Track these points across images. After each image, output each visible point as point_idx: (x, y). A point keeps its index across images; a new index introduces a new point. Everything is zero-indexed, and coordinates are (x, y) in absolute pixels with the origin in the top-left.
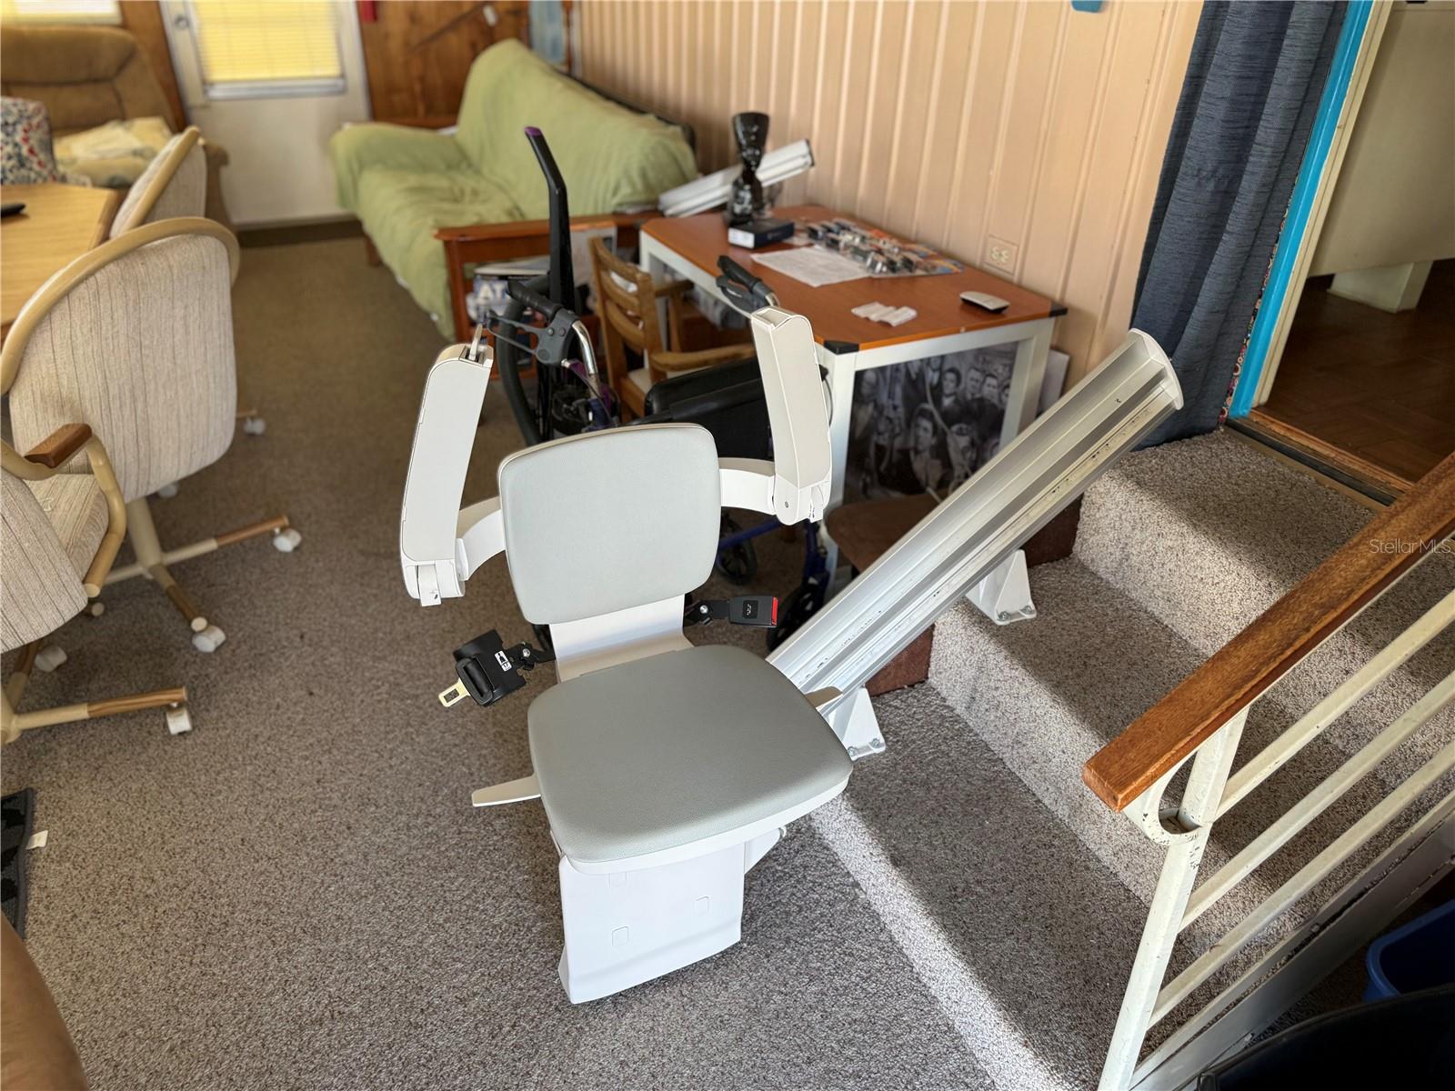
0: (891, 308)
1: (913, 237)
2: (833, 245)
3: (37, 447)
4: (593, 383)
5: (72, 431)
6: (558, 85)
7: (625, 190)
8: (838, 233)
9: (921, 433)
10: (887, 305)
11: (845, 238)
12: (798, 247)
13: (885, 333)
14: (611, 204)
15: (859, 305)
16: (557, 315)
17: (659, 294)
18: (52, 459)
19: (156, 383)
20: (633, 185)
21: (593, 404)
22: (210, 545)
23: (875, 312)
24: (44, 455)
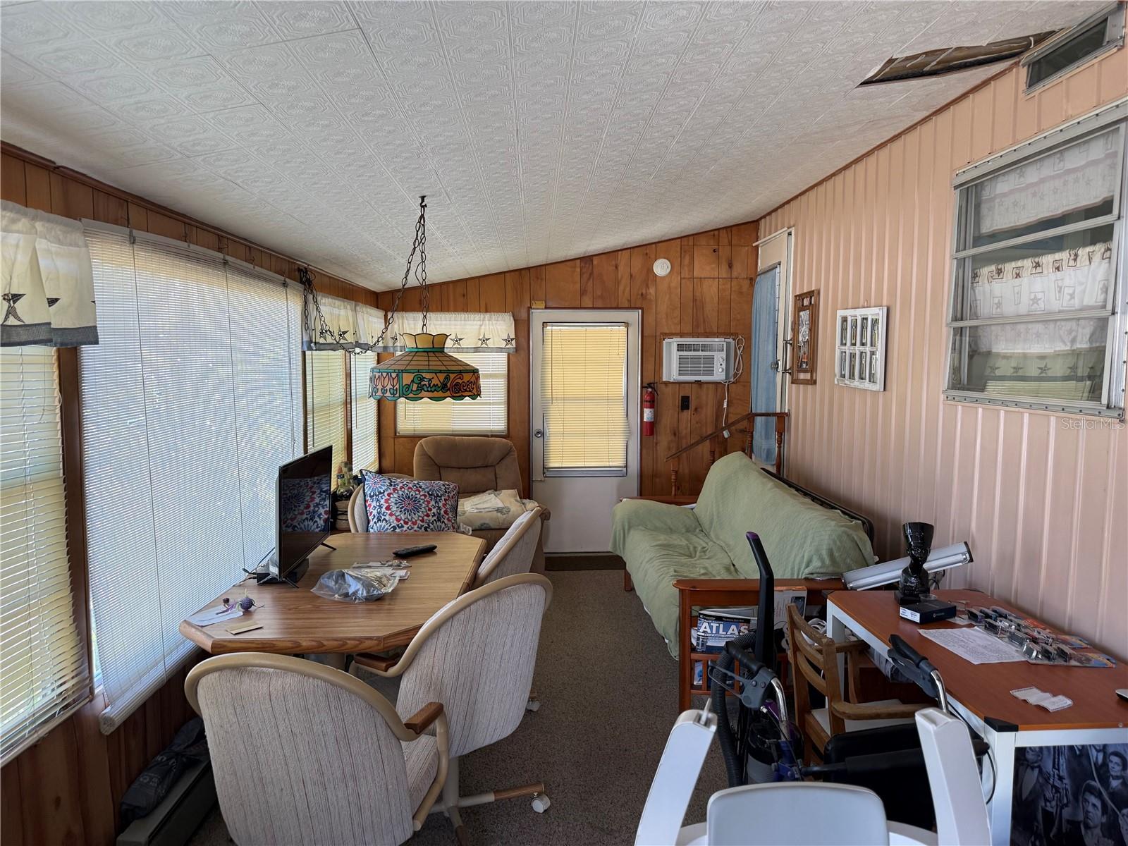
0: (1048, 695)
1: (1066, 627)
2: (992, 628)
3: (412, 718)
4: (783, 728)
5: (433, 708)
6: (770, 484)
7: (816, 563)
8: (995, 620)
9: (1090, 808)
10: (1044, 691)
11: (1002, 624)
12: (961, 626)
13: (1042, 719)
14: (804, 573)
15: (1019, 687)
16: (760, 672)
17: (839, 650)
18: (416, 728)
19: (486, 678)
20: (822, 561)
21: (782, 745)
22: (490, 798)
23: (1034, 696)
24: (415, 724)
